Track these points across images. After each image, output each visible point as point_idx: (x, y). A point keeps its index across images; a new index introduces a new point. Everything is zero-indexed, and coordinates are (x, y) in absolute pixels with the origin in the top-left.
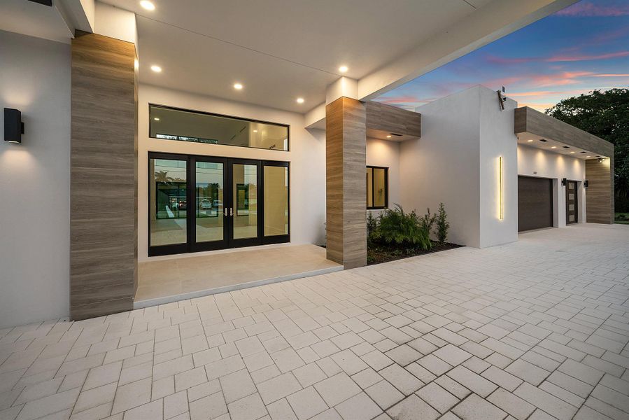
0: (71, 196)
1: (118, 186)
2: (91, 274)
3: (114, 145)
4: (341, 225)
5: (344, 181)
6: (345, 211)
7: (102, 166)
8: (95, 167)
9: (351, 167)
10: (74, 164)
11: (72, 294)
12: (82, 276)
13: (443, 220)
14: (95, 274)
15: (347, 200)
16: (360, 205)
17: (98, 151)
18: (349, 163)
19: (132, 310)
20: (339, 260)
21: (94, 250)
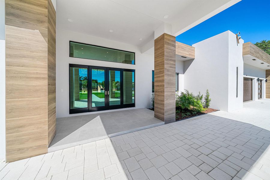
0: (6, 84)
1: (37, 78)
2: (21, 133)
3: (35, 53)
4: (163, 101)
5: (165, 78)
6: (165, 93)
7: (27, 66)
8: (22, 66)
9: (168, 71)
10: (8, 64)
11: (7, 145)
12: (15, 134)
13: (208, 97)
14: (23, 132)
15: (167, 87)
16: (172, 91)
17: (24, 57)
18: (167, 68)
19: (48, 153)
20: (162, 119)
21: (23, 118)
